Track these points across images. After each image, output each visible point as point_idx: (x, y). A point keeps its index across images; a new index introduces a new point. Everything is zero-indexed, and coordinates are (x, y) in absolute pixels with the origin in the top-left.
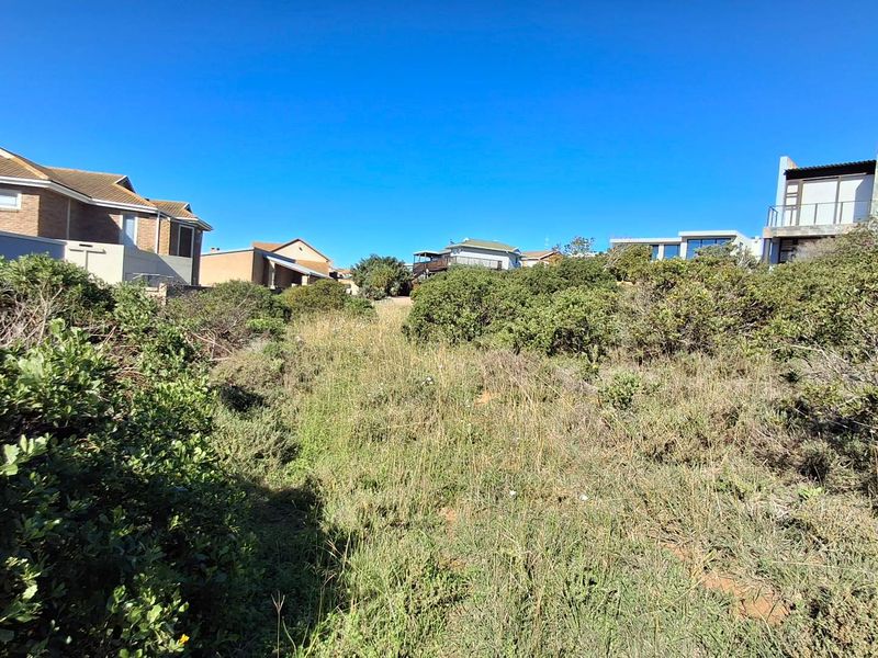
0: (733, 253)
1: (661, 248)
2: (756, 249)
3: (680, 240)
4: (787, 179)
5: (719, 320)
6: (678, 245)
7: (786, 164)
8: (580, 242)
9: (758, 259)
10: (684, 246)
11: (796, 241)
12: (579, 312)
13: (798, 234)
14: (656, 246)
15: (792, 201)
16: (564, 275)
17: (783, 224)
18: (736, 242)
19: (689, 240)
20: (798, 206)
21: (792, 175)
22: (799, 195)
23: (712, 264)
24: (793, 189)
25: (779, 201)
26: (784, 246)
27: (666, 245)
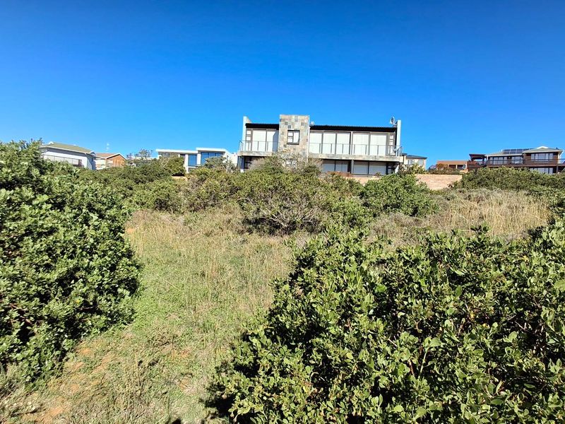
0: (224, 162)
1: (187, 156)
2: (235, 161)
3: (197, 152)
4: (247, 127)
5: (222, 194)
6: (196, 155)
7: (246, 120)
8: (145, 153)
9: (236, 165)
10: (199, 156)
11: (251, 158)
13: (251, 155)
14: (183, 155)
15: (249, 139)
16: (144, 173)
17: (245, 150)
18: (225, 156)
19: (202, 152)
20: (251, 141)
21: (248, 126)
22: (251, 136)
23: (219, 172)
24: (249, 133)
25: (244, 138)
26: (246, 160)
27: (189, 154)
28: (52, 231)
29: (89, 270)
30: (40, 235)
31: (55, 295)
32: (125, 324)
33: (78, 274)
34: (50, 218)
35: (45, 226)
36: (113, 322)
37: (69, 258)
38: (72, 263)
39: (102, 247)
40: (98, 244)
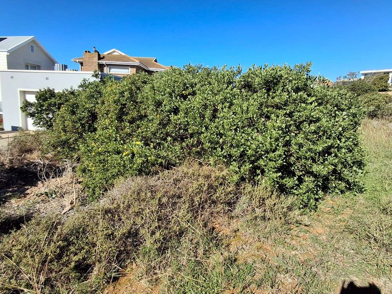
12: (376, 103)
14: (387, 73)
28: (318, 120)
29: (339, 148)
30: (311, 122)
31: (318, 161)
32: (357, 192)
33: (332, 150)
34: (317, 111)
35: (315, 116)
36: (349, 189)
37: (327, 138)
38: (330, 142)
39: (347, 134)
40: (344, 132)
